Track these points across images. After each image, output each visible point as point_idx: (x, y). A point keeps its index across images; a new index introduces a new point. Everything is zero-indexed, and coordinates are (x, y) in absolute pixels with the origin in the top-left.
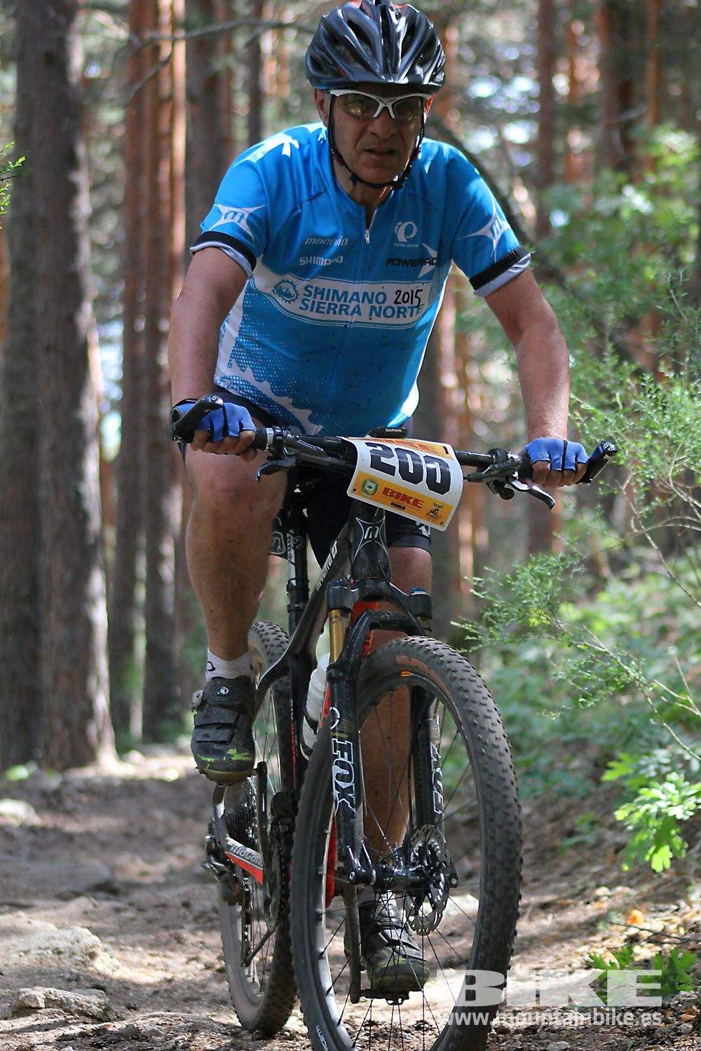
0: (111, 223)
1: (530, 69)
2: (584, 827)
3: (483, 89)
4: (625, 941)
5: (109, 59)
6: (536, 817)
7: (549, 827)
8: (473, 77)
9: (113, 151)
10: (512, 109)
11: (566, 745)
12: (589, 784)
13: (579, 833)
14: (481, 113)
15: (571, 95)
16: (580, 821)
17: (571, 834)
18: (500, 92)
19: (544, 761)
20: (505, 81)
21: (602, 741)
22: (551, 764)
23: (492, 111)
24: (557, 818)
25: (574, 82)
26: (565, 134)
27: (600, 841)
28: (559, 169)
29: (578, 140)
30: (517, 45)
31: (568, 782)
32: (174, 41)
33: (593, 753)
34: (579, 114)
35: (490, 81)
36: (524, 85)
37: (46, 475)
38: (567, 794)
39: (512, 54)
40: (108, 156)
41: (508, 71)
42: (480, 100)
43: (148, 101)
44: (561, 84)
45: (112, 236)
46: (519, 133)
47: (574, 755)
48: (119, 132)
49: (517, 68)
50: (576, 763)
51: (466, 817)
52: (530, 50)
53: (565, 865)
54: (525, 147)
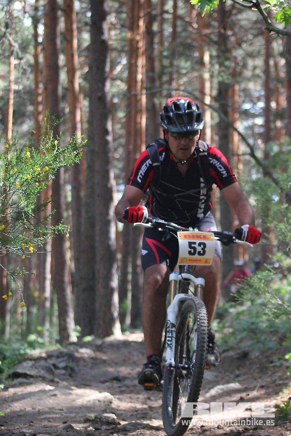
0: (121, 150)
1: (263, 99)
2: (276, 360)
3: (247, 106)
4: (289, 399)
5: (121, 96)
6: (260, 357)
7: (264, 360)
8: (244, 102)
9: (122, 127)
10: (257, 114)
11: (271, 332)
12: (278, 346)
13: (275, 362)
14: (247, 114)
15: (277, 109)
16: (275, 358)
17: (272, 362)
18: (253, 108)
19: (263, 338)
20: (255, 104)
21: (282, 331)
22: (266, 339)
23: (251, 113)
24: (267, 357)
25: (278, 104)
26: (274, 122)
27: (281, 365)
28: (272, 133)
29: (279, 124)
30: (259, 91)
31: (271, 345)
32: (141, 94)
33: (280, 335)
34: (279, 115)
35: (250, 103)
36: (261, 105)
37: (97, 238)
38: (270, 349)
39: (257, 94)
40: (121, 129)
41: (255, 100)
42: (246, 110)
43: (133, 112)
44: (273, 105)
45: (121, 156)
46: (259, 121)
47: (273, 336)
48: (124, 120)
49: (259, 99)
50: (274, 338)
51: (237, 356)
52: (263, 93)
53: (270, 373)
54: (261, 126)
